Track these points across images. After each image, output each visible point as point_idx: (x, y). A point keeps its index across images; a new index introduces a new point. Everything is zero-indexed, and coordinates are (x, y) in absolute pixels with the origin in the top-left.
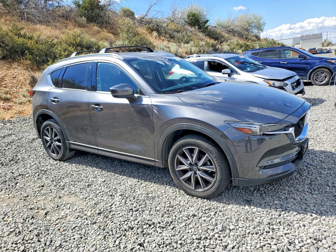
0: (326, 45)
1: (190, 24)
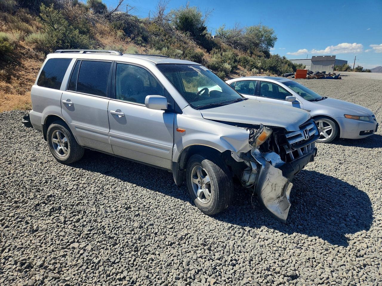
0: (344, 70)
1: (182, 29)
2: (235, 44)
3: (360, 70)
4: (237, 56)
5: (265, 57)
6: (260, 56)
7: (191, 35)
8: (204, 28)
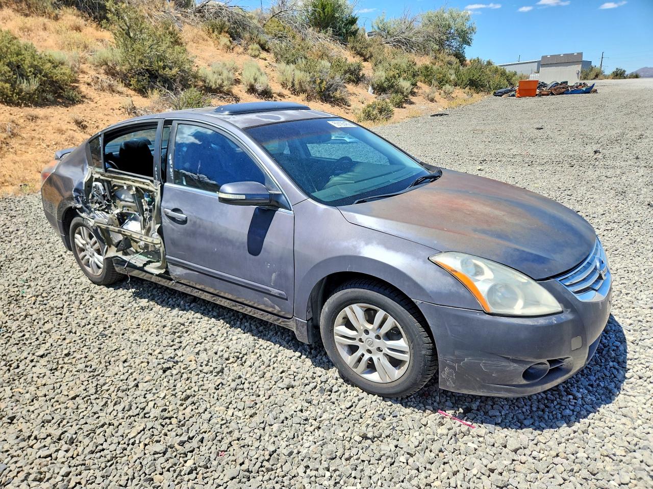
0: (591, 78)
1: (317, 25)
2: (408, 44)
3: (619, 75)
6: (451, 63)
7: (334, 34)
8: (355, 21)
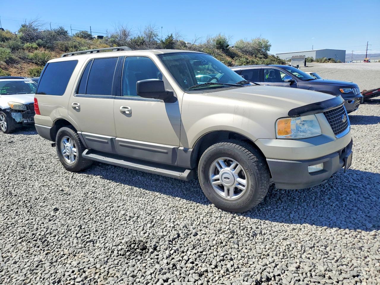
0: (323, 62)
1: (217, 48)
2: (246, 52)
4: (248, 59)
5: (264, 58)
6: (261, 58)
7: (222, 50)
8: (228, 46)
